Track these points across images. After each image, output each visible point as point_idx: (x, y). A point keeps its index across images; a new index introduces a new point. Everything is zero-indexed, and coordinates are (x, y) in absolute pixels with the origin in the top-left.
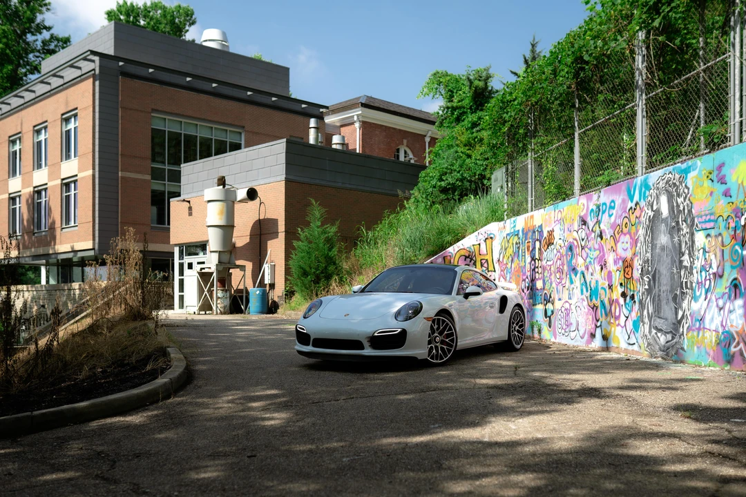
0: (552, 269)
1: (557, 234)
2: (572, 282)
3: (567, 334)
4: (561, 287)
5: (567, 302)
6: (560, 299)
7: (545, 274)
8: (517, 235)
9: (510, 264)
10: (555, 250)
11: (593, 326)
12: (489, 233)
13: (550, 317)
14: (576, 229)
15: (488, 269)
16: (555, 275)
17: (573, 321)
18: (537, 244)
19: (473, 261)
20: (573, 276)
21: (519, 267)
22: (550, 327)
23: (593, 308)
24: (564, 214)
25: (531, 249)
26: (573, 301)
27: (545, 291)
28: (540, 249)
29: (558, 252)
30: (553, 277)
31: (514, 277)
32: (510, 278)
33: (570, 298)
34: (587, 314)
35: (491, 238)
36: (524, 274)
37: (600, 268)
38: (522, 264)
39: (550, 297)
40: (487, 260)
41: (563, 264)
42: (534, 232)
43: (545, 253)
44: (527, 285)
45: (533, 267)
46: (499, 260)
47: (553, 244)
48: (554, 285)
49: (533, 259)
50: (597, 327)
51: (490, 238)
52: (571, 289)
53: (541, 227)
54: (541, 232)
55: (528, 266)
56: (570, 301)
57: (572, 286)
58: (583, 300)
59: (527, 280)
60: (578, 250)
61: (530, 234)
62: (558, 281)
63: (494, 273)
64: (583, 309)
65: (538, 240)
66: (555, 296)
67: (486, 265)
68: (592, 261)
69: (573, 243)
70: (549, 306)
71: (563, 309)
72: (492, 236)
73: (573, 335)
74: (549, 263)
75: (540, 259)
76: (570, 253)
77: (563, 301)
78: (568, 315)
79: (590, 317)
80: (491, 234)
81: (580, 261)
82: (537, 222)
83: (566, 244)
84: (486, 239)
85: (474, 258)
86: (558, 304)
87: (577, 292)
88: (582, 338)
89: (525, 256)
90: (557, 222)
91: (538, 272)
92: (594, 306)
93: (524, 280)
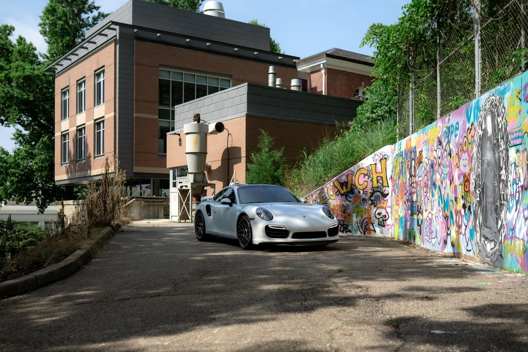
0: (422, 184)
1: (424, 154)
2: (433, 196)
3: (430, 241)
4: (427, 200)
5: (430, 212)
6: (426, 211)
7: (418, 189)
8: (402, 155)
9: (398, 180)
10: (423, 167)
11: (446, 233)
12: (383, 154)
13: (420, 226)
14: (435, 149)
15: (383, 184)
16: (423, 189)
17: (433, 229)
18: (413, 162)
19: (370, 178)
20: (434, 191)
21: (403, 183)
22: (420, 234)
23: (445, 218)
24: (428, 136)
25: (409, 167)
26: (434, 212)
27: (418, 204)
28: (414, 167)
29: (425, 169)
30: (422, 191)
31: (400, 192)
32: (398, 192)
33: (432, 210)
34: (442, 224)
35: (386, 158)
36: (406, 189)
37: (449, 182)
38: (405, 180)
39: (421, 208)
40: (382, 177)
41: (428, 180)
42: (411, 153)
43: (417, 170)
44: (407, 198)
45: (411, 183)
46: (391, 178)
47: (422, 162)
48: (423, 198)
49: (411, 176)
50: (448, 235)
51: (384, 159)
52: (432, 201)
53: (415, 148)
54: (415, 152)
55: (408, 181)
56: (432, 212)
57: (433, 198)
58: (440, 211)
59: (407, 194)
60: (436, 167)
61: (409, 154)
62: (425, 194)
63: (387, 188)
64: (439, 219)
65: (413, 159)
66: (424, 208)
67: (381, 181)
68: (445, 176)
69: (434, 161)
70: (420, 216)
71: (428, 219)
72: (386, 157)
73: (434, 241)
74: (420, 179)
75: (415, 176)
76: (432, 170)
77: (428, 212)
78: (431, 224)
79: (444, 226)
80: (385, 155)
81: (438, 176)
82: (413, 144)
83: (430, 162)
84: (381, 159)
85: (371, 176)
86: (425, 214)
87: (436, 203)
88: (439, 244)
89: (406, 173)
90: (424, 143)
91: (413, 187)
92: (446, 216)
93: (406, 194)
